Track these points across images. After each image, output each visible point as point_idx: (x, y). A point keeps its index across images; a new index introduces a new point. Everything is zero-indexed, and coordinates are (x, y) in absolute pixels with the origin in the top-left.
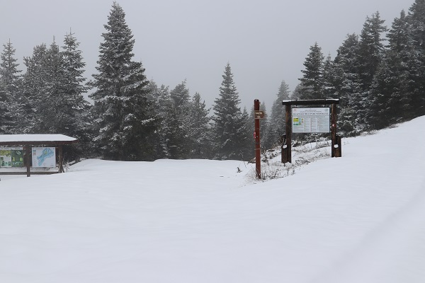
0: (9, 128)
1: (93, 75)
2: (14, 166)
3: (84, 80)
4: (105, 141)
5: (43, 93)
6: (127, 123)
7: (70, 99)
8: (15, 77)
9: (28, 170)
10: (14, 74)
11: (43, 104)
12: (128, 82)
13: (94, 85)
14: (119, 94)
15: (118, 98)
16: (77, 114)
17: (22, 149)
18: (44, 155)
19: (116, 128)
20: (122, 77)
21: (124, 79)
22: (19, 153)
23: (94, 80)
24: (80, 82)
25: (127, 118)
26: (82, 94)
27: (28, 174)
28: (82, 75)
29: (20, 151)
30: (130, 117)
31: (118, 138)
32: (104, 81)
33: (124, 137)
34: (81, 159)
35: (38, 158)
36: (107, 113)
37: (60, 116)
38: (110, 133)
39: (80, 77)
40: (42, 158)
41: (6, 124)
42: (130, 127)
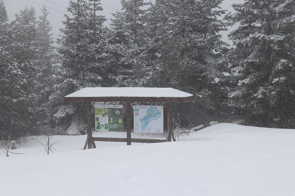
0: (124, 79)
1: (234, 6)
2: (111, 130)
3: (223, 12)
4: (246, 97)
5: (164, 31)
6: (279, 74)
7: (200, 39)
8: (142, 12)
9: (129, 135)
10: (141, 8)
11: (164, 47)
12: (283, 14)
13: (236, 19)
14: (269, 31)
15: (267, 37)
16: (210, 60)
17: (121, 107)
18: (149, 116)
19: (263, 80)
20: (276, 6)
21: (277, 9)
22: (118, 113)
23: (234, 12)
24: (217, 16)
25: (279, 66)
26: (220, 33)
27: (129, 141)
28: (220, 5)
29: (120, 110)
30: (283, 64)
31: (264, 94)
32: (250, 13)
33: (273, 93)
34: (211, 123)
35: (141, 120)
36: (251, 58)
37: (185, 62)
38: (253, 87)
39: (217, 9)
40: (146, 120)
41: (122, 74)
42: (283, 78)
